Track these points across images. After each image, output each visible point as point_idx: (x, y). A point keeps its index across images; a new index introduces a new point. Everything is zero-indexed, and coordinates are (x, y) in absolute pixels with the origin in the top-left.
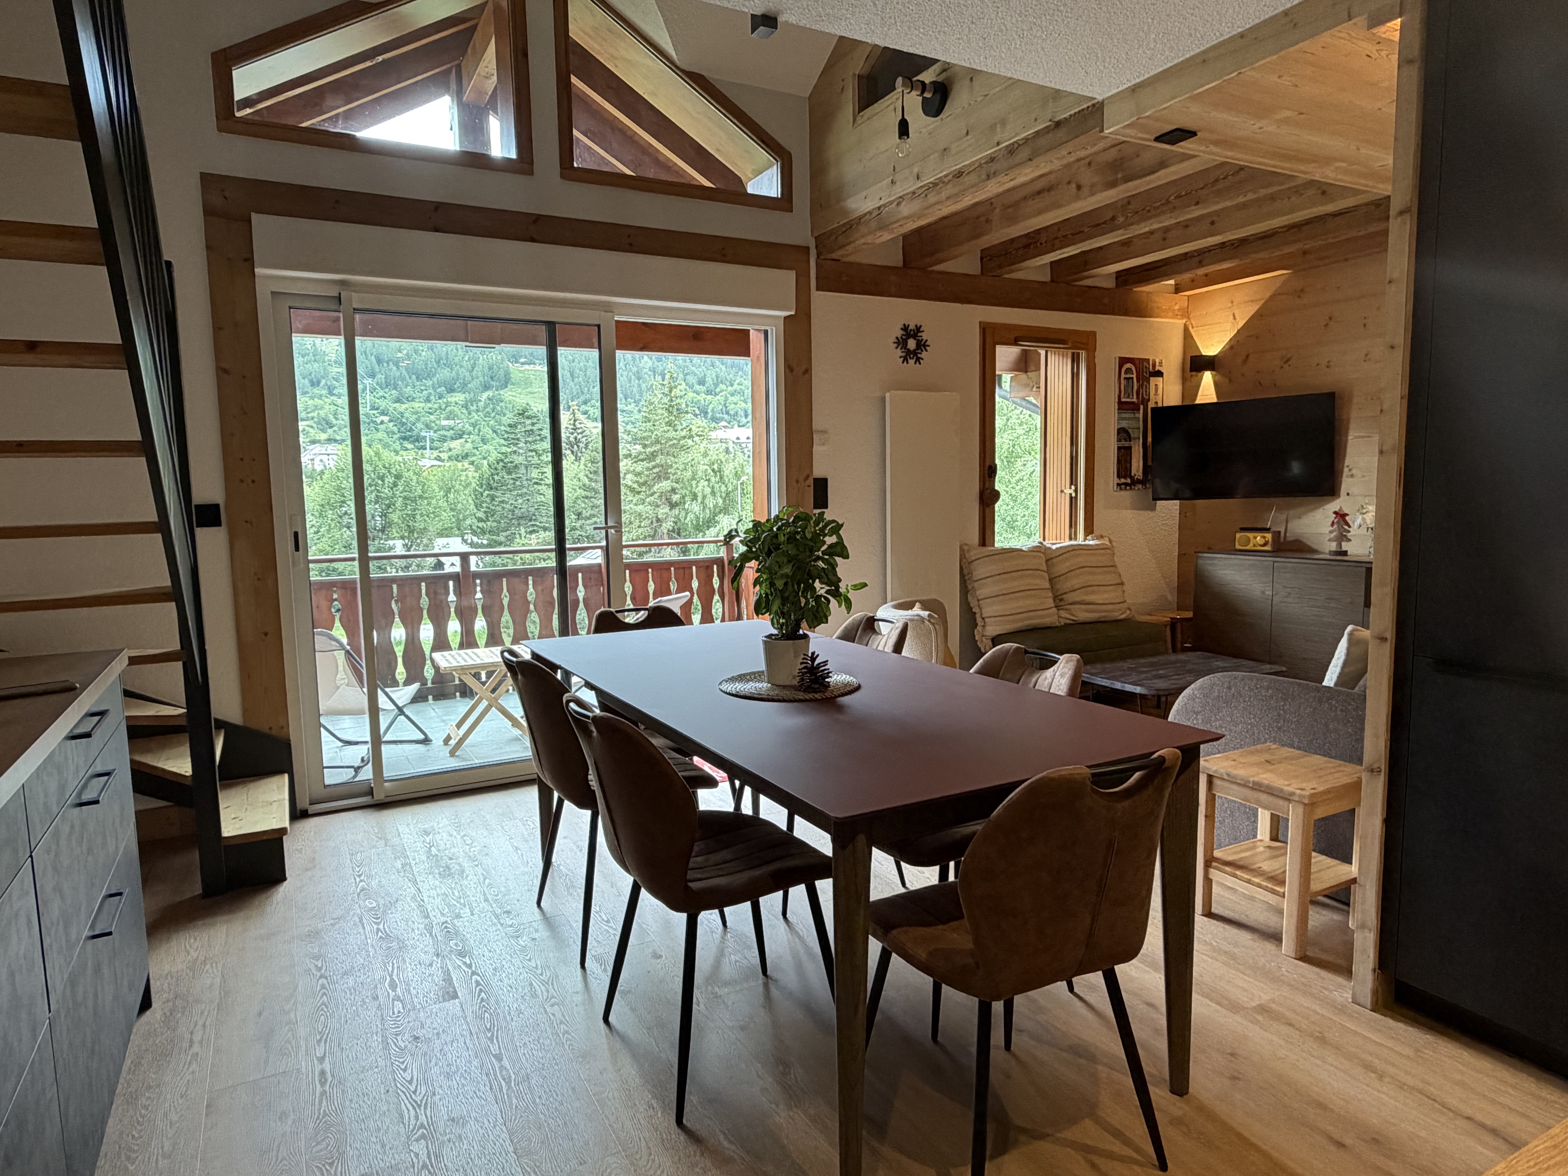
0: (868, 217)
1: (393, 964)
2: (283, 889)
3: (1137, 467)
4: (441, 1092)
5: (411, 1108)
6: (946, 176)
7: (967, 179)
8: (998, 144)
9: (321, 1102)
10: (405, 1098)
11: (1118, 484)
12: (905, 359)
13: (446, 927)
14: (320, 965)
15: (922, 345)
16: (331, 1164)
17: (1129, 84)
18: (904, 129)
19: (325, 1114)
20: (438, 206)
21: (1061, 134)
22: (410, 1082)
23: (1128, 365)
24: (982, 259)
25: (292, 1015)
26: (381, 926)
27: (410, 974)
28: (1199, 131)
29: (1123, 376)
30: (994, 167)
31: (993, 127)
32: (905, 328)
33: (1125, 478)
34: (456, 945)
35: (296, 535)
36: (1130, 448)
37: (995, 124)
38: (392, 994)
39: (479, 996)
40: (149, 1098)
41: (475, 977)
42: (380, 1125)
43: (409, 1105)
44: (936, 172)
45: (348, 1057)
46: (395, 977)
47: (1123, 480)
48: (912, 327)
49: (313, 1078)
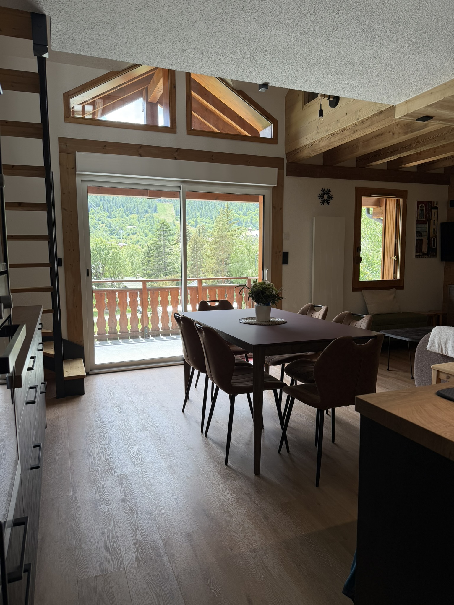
0: (307, 146)
1: (125, 420)
2: (84, 397)
3: (425, 248)
4: (144, 455)
5: (135, 459)
6: (338, 131)
7: (346, 132)
8: (358, 119)
9: (105, 456)
10: (133, 456)
11: (416, 255)
12: (323, 203)
13: (142, 410)
14: (100, 419)
15: (330, 197)
16: (111, 471)
17: (405, 100)
18: (321, 113)
19: (107, 459)
20: (141, 146)
21: (382, 116)
22: (134, 452)
23: (422, 204)
24: (357, 161)
25: (93, 433)
26: (120, 409)
27: (131, 423)
28: (434, 116)
29: (419, 209)
30: (357, 128)
31: (356, 112)
32: (323, 190)
33: (419, 252)
34: (146, 415)
35: (88, 270)
36: (422, 240)
37: (357, 111)
38: (125, 429)
39: (155, 430)
40: (51, 451)
41: (153, 425)
42: (125, 463)
43: (134, 458)
44: (334, 129)
45: (113, 445)
46: (126, 424)
47: (418, 254)
48: (326, 190)
49: (102, 450)
